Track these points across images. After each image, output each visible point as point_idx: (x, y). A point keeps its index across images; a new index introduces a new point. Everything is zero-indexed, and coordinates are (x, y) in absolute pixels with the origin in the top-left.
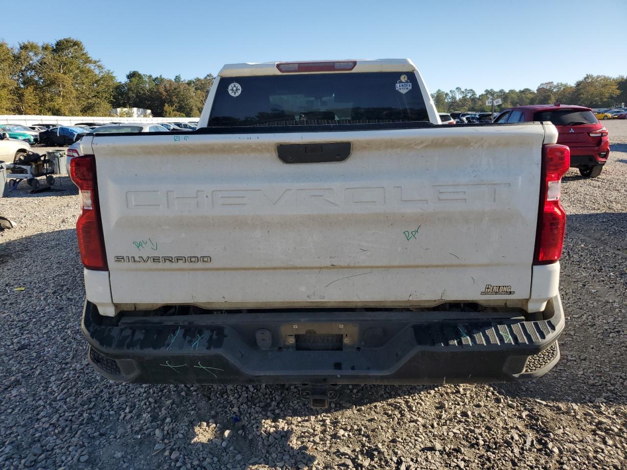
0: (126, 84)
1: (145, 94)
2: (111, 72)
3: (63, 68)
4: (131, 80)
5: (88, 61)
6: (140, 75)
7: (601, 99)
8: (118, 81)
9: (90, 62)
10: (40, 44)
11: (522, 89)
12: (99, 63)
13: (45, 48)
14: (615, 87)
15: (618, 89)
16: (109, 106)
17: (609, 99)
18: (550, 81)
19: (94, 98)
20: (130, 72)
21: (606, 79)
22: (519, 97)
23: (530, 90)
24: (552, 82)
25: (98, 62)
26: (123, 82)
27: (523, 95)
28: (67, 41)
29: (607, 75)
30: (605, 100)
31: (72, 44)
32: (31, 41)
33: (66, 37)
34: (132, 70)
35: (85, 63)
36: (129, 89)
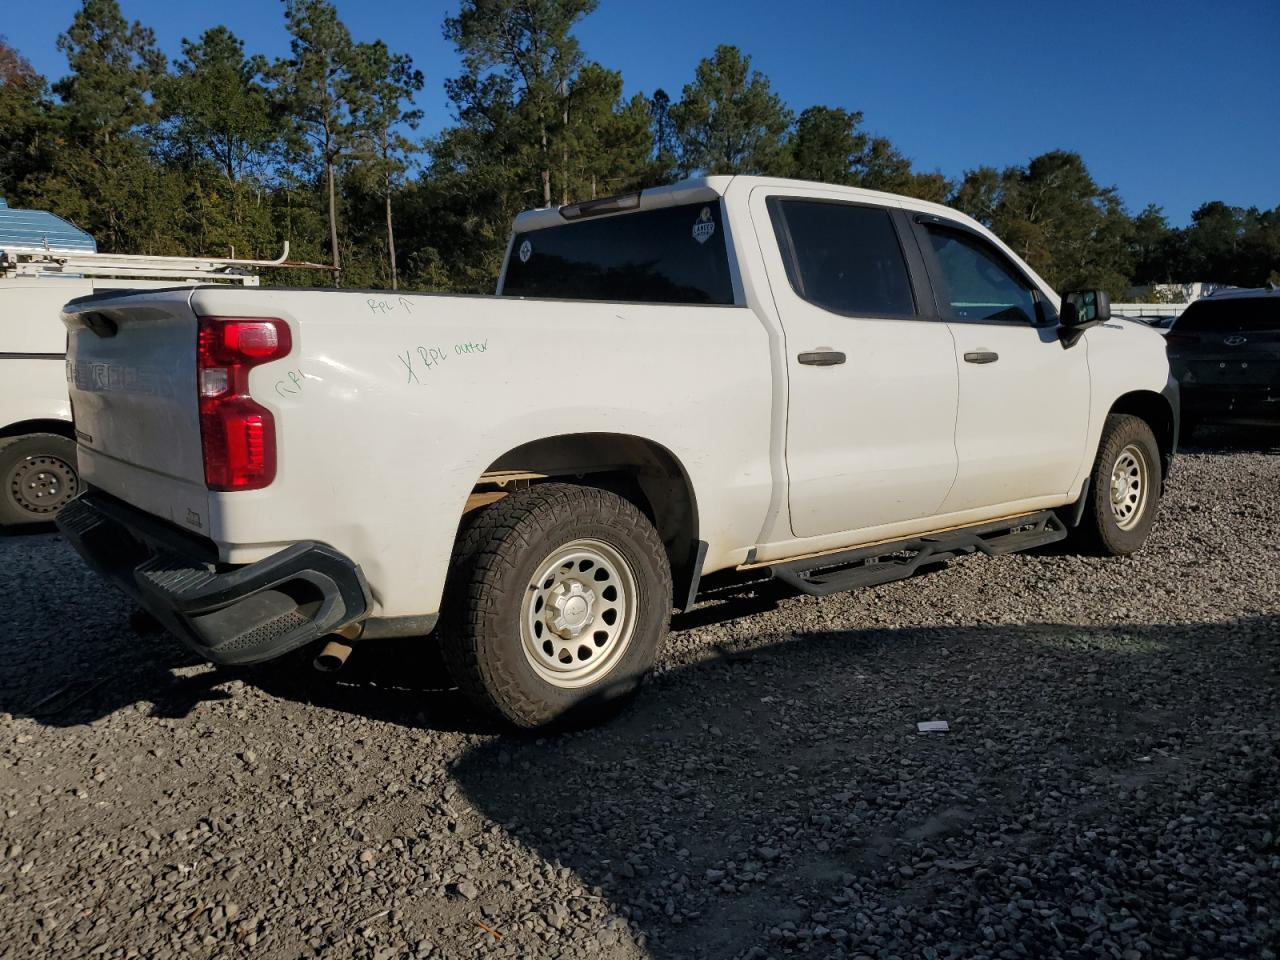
0: (1186, 232)
1: (1230, 251)
2: (1157, 208)
3: (1036, 211)
4: (1202, 221)
5: (1088, 190)
6: (1226, 209)
8: (1171, 227)
9: (1093, 193)
10: (1000, 171)
12: (1112, 194)
13: (1008, 176)
16: (1123, 281)
19: (1091, 267)
20: (1203, 205)
25: (1110, 191)
26: (1182, 228)
28: (1051, 157)
31: (1060, 162)
32: (985, 166)
33: (1050, 150)
34: (1209, 201)
35: (1083, 195)
36: (1194, 243)
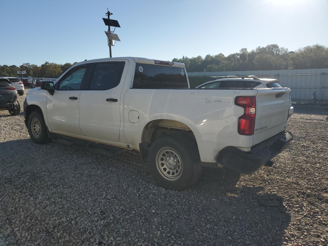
7: (55, 74)
11: (11, 65)
14: (60, 69)
15: (62, 70)
17: (58, 74)
18: (28, 63)
21: (56, 65)
22: (10, 69)
23: (16, 66)
24: (29, 64)
27: (13, 69)
29: (56, 63)
30: (57, 74)
